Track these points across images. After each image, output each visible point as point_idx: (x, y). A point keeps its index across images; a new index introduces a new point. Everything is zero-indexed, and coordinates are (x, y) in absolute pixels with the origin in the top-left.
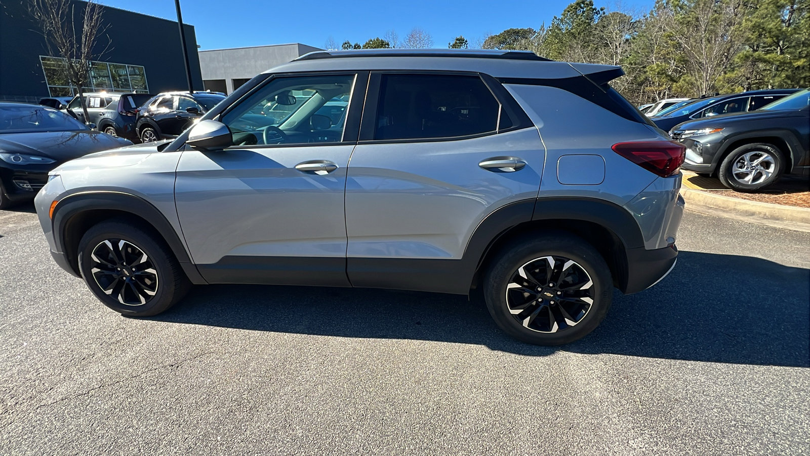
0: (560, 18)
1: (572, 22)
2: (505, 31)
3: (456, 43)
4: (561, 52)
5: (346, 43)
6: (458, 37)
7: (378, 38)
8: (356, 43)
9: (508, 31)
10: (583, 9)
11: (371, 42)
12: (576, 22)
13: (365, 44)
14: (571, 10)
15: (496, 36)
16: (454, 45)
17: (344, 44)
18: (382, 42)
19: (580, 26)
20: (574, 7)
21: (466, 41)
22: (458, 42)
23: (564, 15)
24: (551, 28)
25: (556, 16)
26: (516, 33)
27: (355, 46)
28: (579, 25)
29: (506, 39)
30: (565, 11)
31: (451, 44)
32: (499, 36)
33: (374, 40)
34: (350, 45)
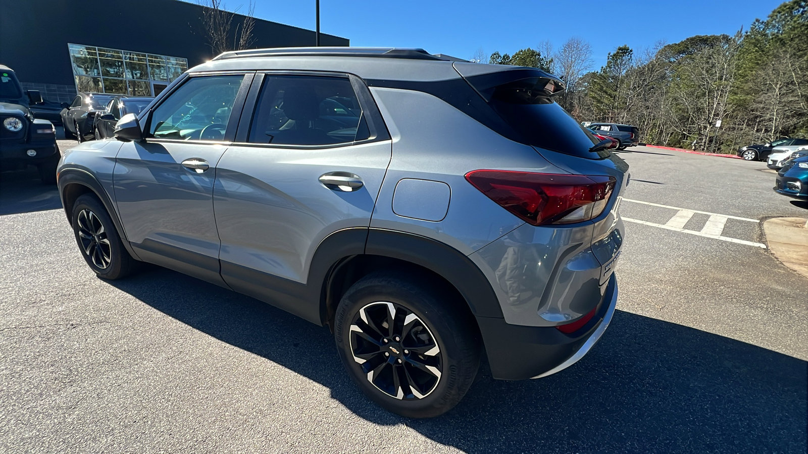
0: (765, 21)
1: (783, 26)
2: (688, 39)
3: (618, 53)
4: (759, 62)
5: (495, 54)
6: (621, 47)
7: (529, 48)
8: (505, 54)
9: (692, 39)
10: (804, 8)
11: (521, 53)
12: (788, 25)
13: (514, 54)
14: (783, 10)
15: (676, 44)
16: (614, 55)
17: (492, 55)
18: (533, 52)
19: (794, 30)
20: (788, 7)
21: (631, 51)
22: (621, 51)
23: (771, 17)
24: (748, 34)
25: (759, 18)
26: (704, 41)
27: (504, 57)
28: (794, 28)
29: (688, 48)
30: (774, 12)
31: (612, 54)
32: (679, 44)
33: (525, 51)
34: (499, 56)
